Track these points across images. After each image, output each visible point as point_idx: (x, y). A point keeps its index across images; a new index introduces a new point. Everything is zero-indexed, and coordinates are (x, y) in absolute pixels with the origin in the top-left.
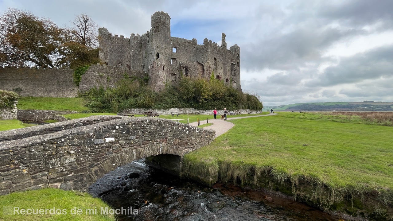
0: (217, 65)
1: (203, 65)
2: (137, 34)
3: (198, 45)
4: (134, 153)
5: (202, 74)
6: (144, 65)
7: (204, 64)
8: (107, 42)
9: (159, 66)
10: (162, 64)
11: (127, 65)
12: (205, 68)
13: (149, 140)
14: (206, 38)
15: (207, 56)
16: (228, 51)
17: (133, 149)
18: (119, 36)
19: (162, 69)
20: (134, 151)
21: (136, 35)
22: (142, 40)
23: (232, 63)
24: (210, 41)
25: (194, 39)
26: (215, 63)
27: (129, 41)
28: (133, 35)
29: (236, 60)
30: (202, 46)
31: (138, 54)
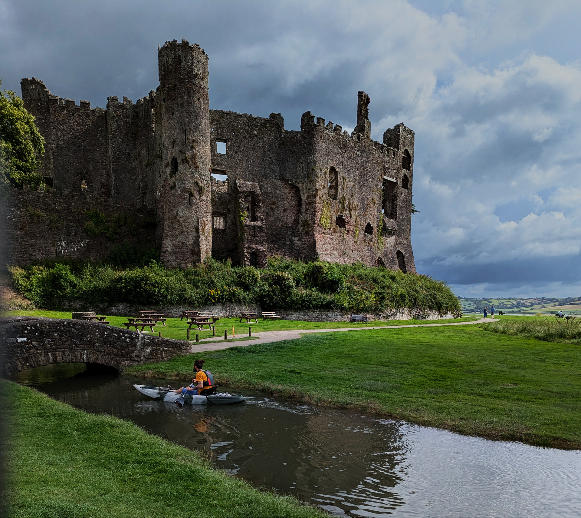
0: (339, 188)
1: (297, 189)
2: (124, 97)
3: (287, 132)
4: (50, 356)
5: (296, 212)
6: (146, 187)
7: (300, 185)
8: (45, 119)
9: (179, 192)
10: (185, 188)
11: (103, 185)
12: (304, 196)
13: (69, 345)
14: (309, 113)
15: (309, 163)
16: (376, 144)
17: (48, 352)
18: (78, 104)
19: (186, 202)
20: (50, 354)
21: (121, 101)
22: (138, 116)
23: (384, 179)
24: (318, 119)
25: (273, 116)
26: (333, 181)
27: (104, 116)
28: (112, 100)
29: (398, 171)
30: (297, 132)
31: (129, 155)
